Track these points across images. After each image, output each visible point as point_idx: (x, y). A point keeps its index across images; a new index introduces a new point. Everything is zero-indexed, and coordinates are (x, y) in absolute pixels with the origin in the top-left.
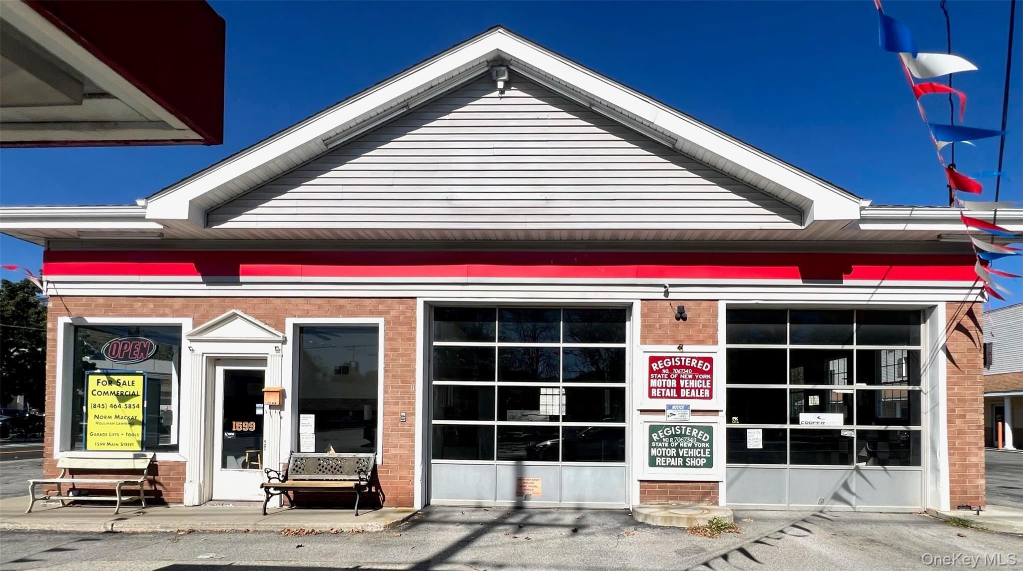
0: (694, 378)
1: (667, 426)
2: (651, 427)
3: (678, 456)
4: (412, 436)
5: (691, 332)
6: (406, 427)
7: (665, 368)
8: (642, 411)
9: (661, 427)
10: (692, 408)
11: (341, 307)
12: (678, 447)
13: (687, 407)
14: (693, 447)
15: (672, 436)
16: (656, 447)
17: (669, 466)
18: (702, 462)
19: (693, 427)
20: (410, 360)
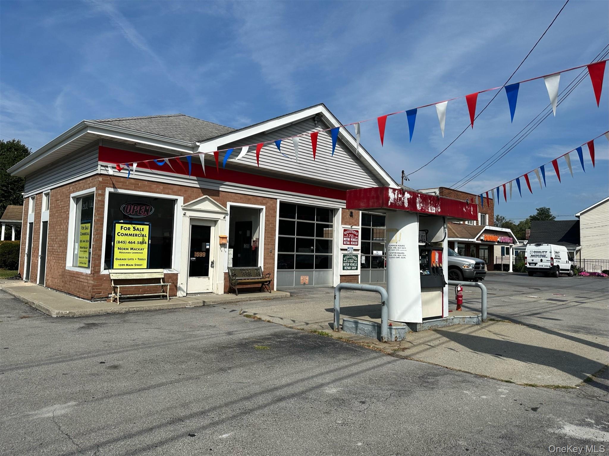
0: (354, 238)
1: (347, 255)
2: (344, 255)
3: (350, 266)
4: (274, 259)
5: (353, 221)
6: (272, 255)
7: (347, 234)
8: (342, 250)
9: (346, 255)
10: (354, 248)
11: (249, 199)
12: (350, 263)
13: (352, 248)
14: (353, 263)
15: (349, 259)
16: (345, 263)
17: (348, 270)
18: (355, 268)
19: (353, 255)
20: (274, 226)
